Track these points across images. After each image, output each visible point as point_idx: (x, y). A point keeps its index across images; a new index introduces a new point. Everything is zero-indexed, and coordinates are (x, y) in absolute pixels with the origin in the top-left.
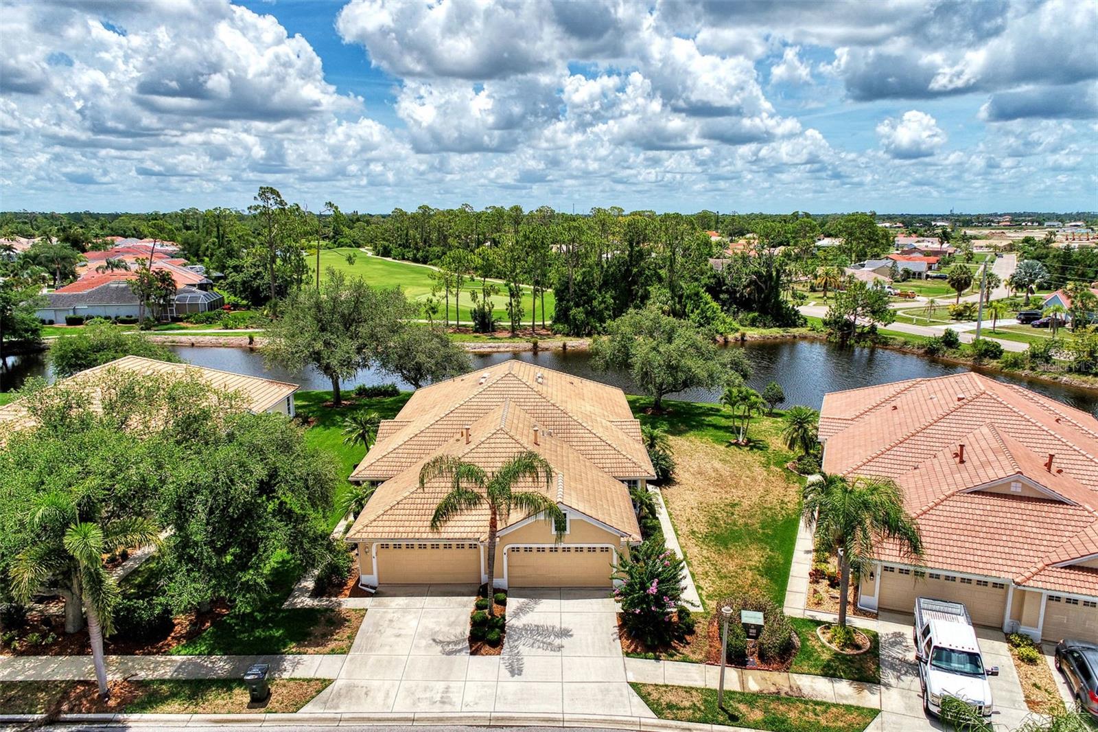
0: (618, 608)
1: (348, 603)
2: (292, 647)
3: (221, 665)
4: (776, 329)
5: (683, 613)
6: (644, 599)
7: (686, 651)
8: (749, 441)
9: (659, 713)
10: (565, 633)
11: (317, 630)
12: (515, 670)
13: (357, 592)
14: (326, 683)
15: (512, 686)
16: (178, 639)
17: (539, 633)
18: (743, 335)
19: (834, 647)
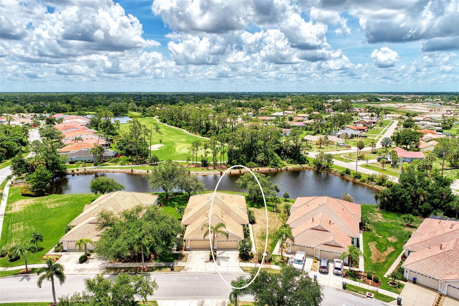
0: (239, 253)
1: (184, 253)
2: (175, 261)
3: (163, 264)
4: (298, 165)
5: (252, 254)
6: (243, 251)
7: (251, 261)
8: (277, 210)
9: (244, 271)
10: (228, 258)
11: (180, 258)
12: (219, 264)
13: (186, 250)
14: (184, 267)
15: (219, 267)
16: (153, 259)
17: (223, 258)
18: (287, 168)
19: (280, 260)
